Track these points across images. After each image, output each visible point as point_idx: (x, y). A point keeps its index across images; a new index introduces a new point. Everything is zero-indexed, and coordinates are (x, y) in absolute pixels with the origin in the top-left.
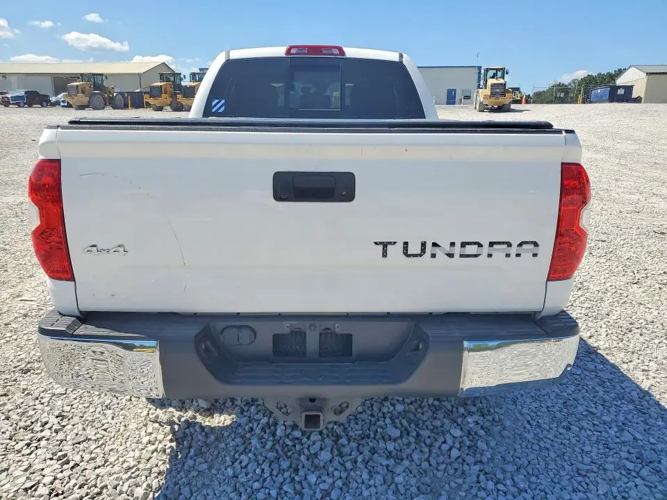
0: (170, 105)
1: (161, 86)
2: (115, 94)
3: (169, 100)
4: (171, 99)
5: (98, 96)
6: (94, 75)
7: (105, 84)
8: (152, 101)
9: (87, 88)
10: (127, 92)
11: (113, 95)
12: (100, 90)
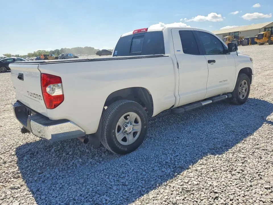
0: (267, 42)
1: (263, 34)
2: (243, 39)
3: (267, 40)
4: (268, 39)
5: (236, 41)
6: (235, 32)
7: (239, 36)
8: (258, 41)
9: (231, 38)
10: (250, 38)
11: (242, 40)
12: (237, 38)
